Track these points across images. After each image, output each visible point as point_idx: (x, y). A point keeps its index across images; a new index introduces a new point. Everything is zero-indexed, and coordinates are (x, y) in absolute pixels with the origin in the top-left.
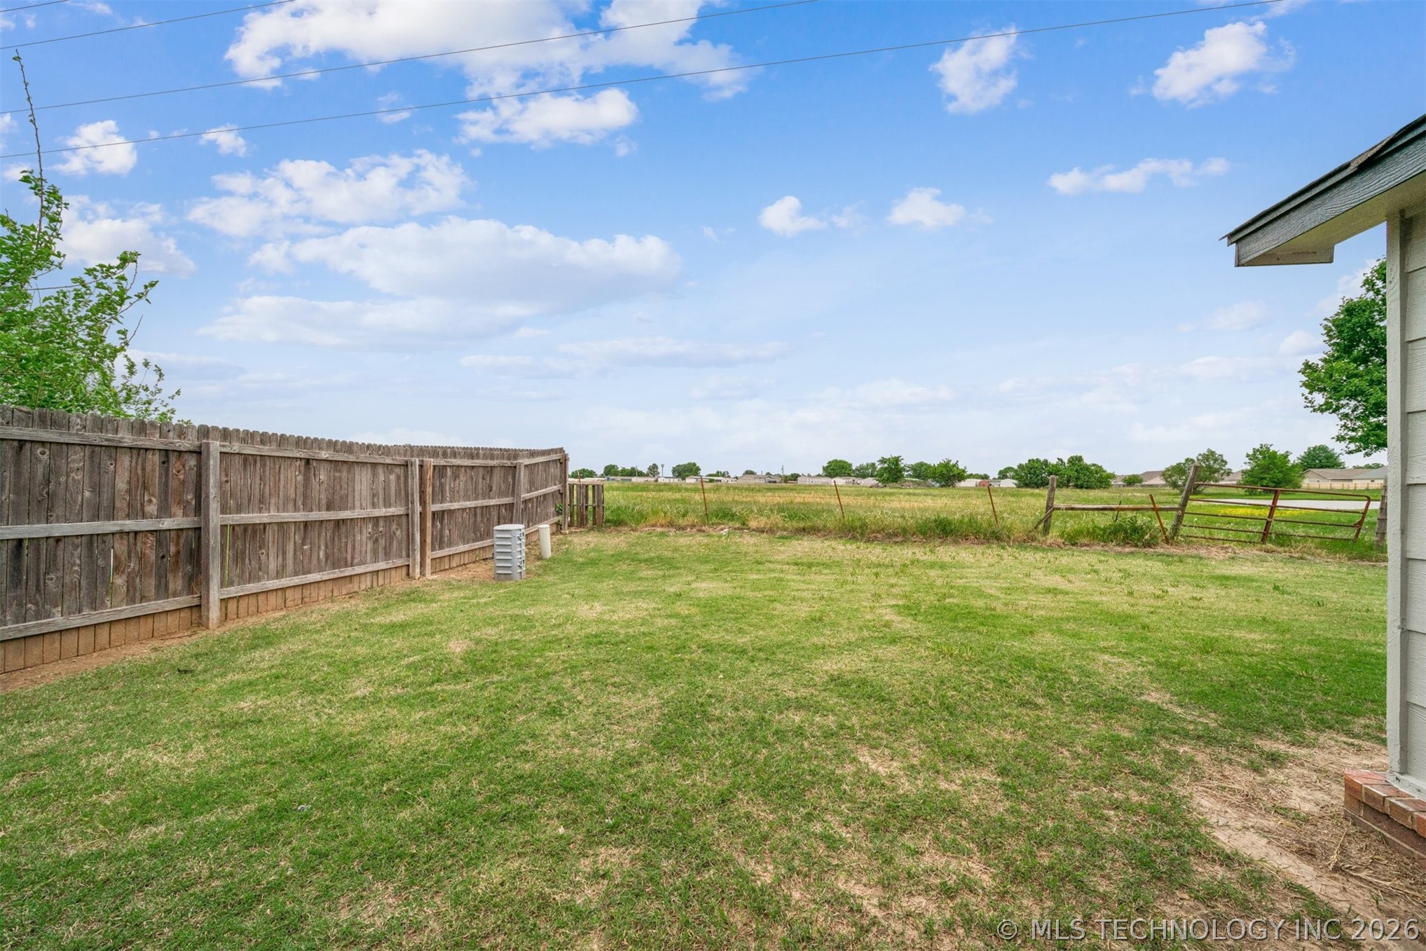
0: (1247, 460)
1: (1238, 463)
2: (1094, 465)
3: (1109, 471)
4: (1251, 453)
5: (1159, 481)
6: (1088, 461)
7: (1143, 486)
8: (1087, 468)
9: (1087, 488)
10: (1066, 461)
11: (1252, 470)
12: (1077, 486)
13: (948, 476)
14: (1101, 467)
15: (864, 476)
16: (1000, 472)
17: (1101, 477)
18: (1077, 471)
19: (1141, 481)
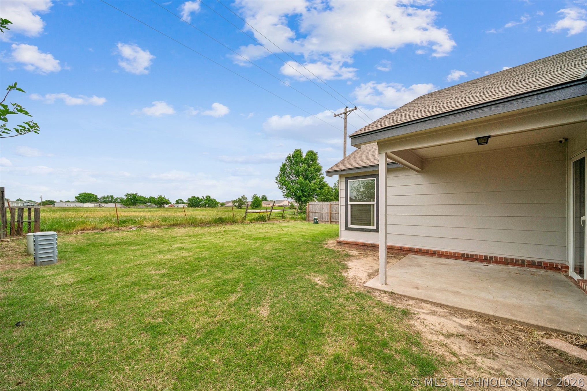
0: (252, 198)
1: (250, 200)
2: (213, 199)
3: (218, 201)
4: (252, 196)
5: (231, 204)
6: (212, 198)
7: (226, 206)
8: (211, 200)
9: (212, 207)
10: (205, 197)
11: (253, 201)
12: (209, 207)
13: (161, 202)
14: (215, 200)
15: (106, 202)
16: (177, 201)
17: (215, 203)
18: (208, 201)
19: (225, 205)
